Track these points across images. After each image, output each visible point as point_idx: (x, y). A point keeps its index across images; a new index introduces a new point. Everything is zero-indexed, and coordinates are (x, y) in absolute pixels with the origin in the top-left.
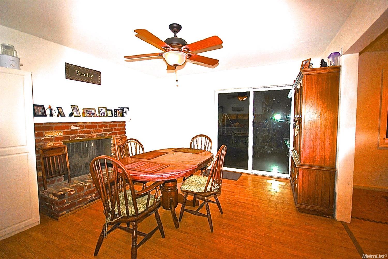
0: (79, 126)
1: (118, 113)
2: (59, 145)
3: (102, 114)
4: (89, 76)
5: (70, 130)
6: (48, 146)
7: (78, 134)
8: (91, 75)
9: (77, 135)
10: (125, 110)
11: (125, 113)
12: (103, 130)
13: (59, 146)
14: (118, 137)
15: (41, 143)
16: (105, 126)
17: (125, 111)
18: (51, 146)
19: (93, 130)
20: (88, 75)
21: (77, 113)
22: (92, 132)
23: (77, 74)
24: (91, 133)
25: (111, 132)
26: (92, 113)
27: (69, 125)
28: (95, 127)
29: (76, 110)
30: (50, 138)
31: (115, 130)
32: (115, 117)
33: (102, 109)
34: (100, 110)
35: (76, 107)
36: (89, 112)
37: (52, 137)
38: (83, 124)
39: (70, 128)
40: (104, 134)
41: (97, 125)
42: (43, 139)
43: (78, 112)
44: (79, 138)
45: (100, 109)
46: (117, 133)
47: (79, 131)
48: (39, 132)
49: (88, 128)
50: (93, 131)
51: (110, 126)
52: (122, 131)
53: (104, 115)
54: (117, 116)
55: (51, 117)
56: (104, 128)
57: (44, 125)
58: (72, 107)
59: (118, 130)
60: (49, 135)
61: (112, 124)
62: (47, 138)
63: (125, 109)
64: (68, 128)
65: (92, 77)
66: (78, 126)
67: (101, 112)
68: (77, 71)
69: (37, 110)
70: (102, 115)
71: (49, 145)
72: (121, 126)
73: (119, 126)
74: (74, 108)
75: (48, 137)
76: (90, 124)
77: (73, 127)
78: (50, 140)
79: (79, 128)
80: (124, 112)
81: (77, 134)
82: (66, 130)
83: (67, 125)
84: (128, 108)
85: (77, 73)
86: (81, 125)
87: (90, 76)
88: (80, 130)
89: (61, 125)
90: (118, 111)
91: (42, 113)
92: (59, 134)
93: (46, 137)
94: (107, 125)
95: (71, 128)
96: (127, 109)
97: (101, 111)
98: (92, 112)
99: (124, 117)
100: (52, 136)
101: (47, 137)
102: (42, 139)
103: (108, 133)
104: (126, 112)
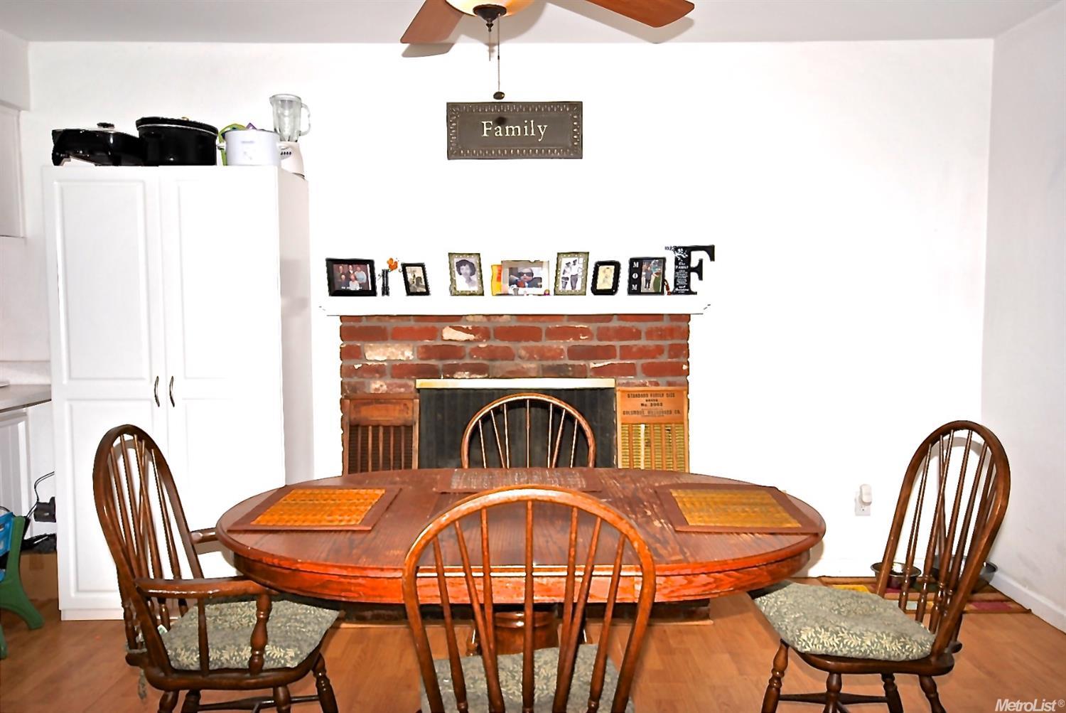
0: (470, 328)
1: (644, 273)
2: (402, 390)
3: (569, 282)
4: (529, 132)
5: (439, 343)
6: (373, 392)
7: (468, 361)
8: (540, 127)
9: (461, 362)
10: (696, 257)
11: (694, 276)
12: (566, 350)
13: (401, 393)
14: (644, 385)
15: (355, 380)
16: (575, 333)
17: (694, 264)
18: (380, 392)
19: (526, 348)
20: (526, 127)
21: (469, 280)
22: (520, 357)
23: (485, 135)
24: (518, 361)
25: (606, 363)
26: (531, 278)
27: (437, 325)
28: (533, 334)
29: (469, 271)
30: (380, 365)
31: (626, 353)
32: (631, 292)
33: (571, 260)
34: (563, 266)
35: (473, 260)
36: (521, 274)
37: (385, 364)
38: (484, 323)
39: (439, 337)
40: (573, 366)
41: (539, 330)
42: (360, 365)
43: (475, 278)
44: (467, 373)
45: (564, 261)
46: (639, 369)
47: (469, 347)
48: (351, 343)
49: (503, 340)
50: (523, 353)
51: (603, 335)
52: (664, 359)
53: (573, 287)
54: (639, 287)
55: (386, 296)
56: (571, 342)
57: (364, 323)
58: (456, 260)
59: (643, 352)
60: (376, 354)
61: (615, 324)
62: (369, 363)
63: (693, 254)
64: (434, 334)
65: (542, 133)
66: (466, 331)
67: (566, 276)
68: (485, 123)
69: (343, 276)
70: (569, 287)
71: (376, 389)
72: (662, 337)
73: (650, 334)
74: (460, 264)
75: (374, 363)
76: (514, 324)
77: (449, 334)
78: (378, 371)
79: (471, 337)
80: (691, 270)
81: (461, 358)
82: (427, 342)
83: (430, 325)
84: (710, 250)
85: (485, 129)
86: (477, 325)
87: (537, 130)
88: (473, 346)
89: (412, 323)
90: (644, 266)
91: (360, 285)
92: (403, 354)
93: (368, 360)
94: (584, 331)
95: (442, 337)
96: (704, 255)
97: (568, 270)
98: (532, 274)
99: (690, 293)
100: (385, 358)
101: (371, 361)
102: (357, 367)
103: (592, 365)
104: (699, 270)
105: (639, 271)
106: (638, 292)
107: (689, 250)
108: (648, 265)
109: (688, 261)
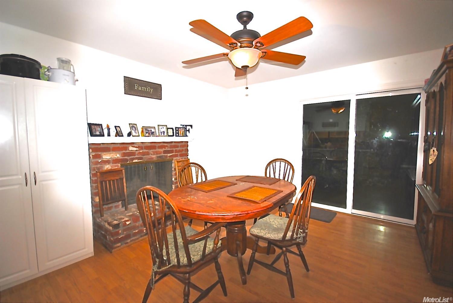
0: (137, 146)
1: (179, 131)
2: (116, 167)
3: (162, 133)
4: (148, 90)
5: (128, 151)
6: (106, 169)
7: (137, 156)
8: (151, 89)
9: (135, 157)
10: (188, 128)
11: (188, 132)
12: (162, 151)
13: (116, 169)
14: (180, 159)
15: (99, 166)
16: (165, 147)
17: (188, 129)
18: (108, 169)
19: (152, 151)
20: (147, 89)
21: (135, 132)
22: (151, 154)
23: (136, 88)
24: (150, 155)
25: (172, 154)
26: (151, 132)
27: (127, 146)
28: (154, 147)
29: (134, 129)
30: (108, 160)
31: (176, 151)
32: (176, 136)
33: (162, 127)
34: (160, 129)
35: (135, 126)
36: (149, 131)
37: (110, 159)
38: (141, 145)
39: (128, 150)
40: (164, 156)
41: (156, 146)
42: (101, 161)
43: (137, 131)
44: (137, 160)
45: (160, 127)
46: (179, 155)
47: (137, 152)
48: (97, 153)
49: (146, 150)
50: (152, 153)
51: (171, 147)
52: (184, 152)
53: (164, 135)
54: (179, 134)
55: (109, 137)
56: (164, 149)
57: (102, 146)
58: (131, 126)
59: (180, 151)
60: (106, 156)
61: (173, 144)
62: (104, 160)
63: (187, 127)
64: (126, 149)
65: (152, 91)
66: (136, 147)
67: (161, 131)
68: (136, 85)
69: (94, 130)
70: (163, 134)
71: (107, 168)
72: (183, 147)
73: (181, 146)
74: (133, 127)
75: (106, 159)
76: (149, 145)
77: (131, 148)
78: (107, 162)
79: (137, 149)
80: (187, 131)
81: (135, 156)
82: (124, 151)
83: (125, 146)
84: (191, 126)
85: (136, 87)
86: (139, 146)
87: (150, 90)
88: (138, 152)
89: (119, 146)
90: (179, 129)
91: (99, 133)
92: (116, 156)
93: (103, 159)
94: (167, 146)
95: (129, 150)
96: (190, 127)
97: (161, 129)
98: (151, 131)
99: (187, 136)
100: (110, 157)
101: (105, 159)
102: (99, 161)
103: (169, 155)
104: (189, 131)
105: (178, 130)
106: (178, 136)
107: (186, 126)
108: (180, 129)
109: (186, 128)
